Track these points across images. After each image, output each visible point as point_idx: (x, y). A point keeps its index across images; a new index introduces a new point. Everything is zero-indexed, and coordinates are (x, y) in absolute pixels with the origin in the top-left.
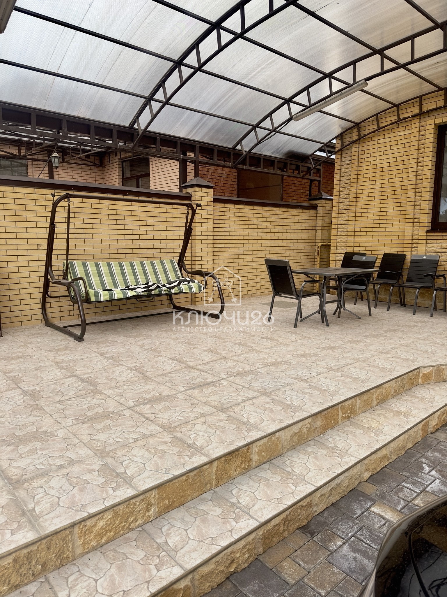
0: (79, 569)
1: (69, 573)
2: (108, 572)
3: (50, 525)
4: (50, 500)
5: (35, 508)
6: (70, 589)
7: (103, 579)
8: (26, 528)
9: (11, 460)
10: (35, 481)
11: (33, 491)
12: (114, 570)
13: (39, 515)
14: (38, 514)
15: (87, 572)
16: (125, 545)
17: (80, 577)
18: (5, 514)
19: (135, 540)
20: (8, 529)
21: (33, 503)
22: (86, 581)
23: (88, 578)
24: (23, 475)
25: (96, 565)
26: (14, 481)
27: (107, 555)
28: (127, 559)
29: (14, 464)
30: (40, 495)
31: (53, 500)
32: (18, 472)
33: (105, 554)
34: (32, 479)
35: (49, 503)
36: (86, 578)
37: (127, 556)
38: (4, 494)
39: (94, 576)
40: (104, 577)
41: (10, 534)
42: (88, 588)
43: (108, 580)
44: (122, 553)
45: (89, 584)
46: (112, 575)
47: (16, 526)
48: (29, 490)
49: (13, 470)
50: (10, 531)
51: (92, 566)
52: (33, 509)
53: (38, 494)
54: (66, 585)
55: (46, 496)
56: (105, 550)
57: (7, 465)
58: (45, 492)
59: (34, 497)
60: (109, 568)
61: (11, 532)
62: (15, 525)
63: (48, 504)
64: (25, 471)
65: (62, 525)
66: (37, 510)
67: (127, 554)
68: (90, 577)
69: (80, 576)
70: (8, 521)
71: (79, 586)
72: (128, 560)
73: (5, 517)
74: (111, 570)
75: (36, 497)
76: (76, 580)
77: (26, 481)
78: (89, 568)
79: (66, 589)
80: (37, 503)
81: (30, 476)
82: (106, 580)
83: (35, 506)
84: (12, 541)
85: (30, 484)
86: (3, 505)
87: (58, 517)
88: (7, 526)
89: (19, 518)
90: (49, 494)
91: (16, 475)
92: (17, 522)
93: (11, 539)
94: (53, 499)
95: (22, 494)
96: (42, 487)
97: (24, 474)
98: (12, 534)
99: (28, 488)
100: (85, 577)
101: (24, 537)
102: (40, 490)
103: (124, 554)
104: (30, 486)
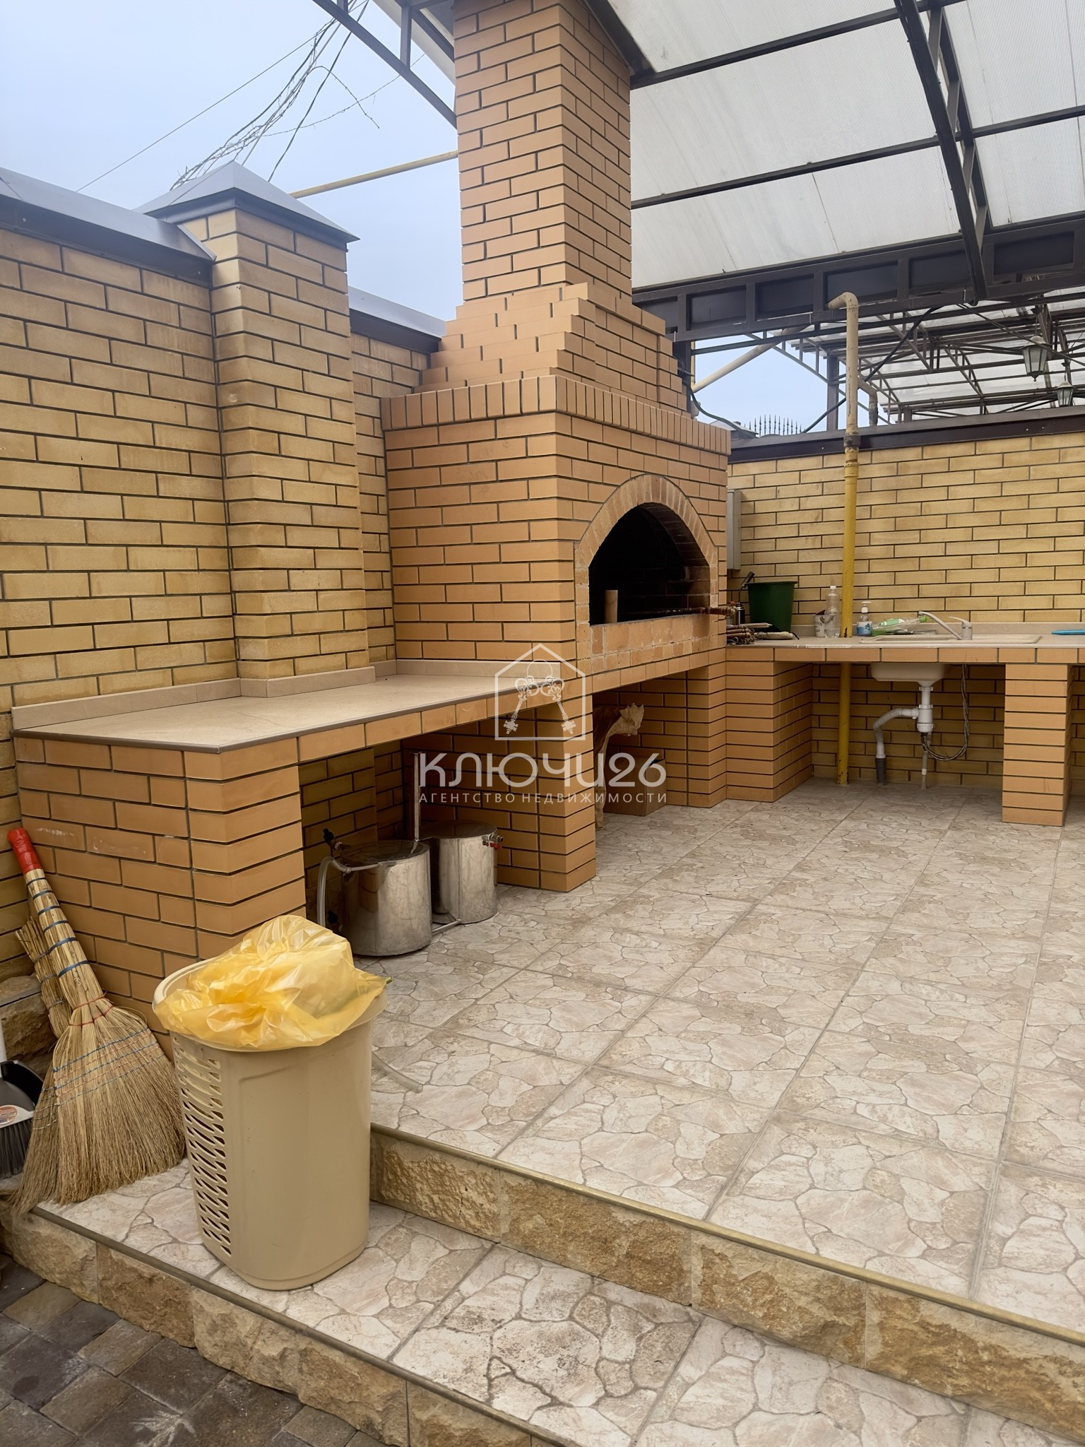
0: (758, 1361)
1: (738, 1348)
2: (791, 1416)
3: (1008, 1296)
4: (1056, 1246)
5: (1009, 1238)
6: (708, 1374)
7: (768, 1417)
8: (957, 1264)
9: (1050, 1111)
10: (1059, 1185)
11: (1037, 1202)
12: (806, 1424)
13: (1004, 1260)
14: (1003, 1254)
15: (765, 1378)
16: (888, 1405)
17: (742, 1374)
18: (943, 1210)
19: (919, 1419)
20: (925, 1242)
21: (1014, 1226)
22: (742, 1390)
23: (751, 1389)
24: (1045, 1157)
25: (791, 1384)
26: (1016, 1157)
27: (830, 1386)
28: (855, 1432)
29: (1049, 1123)
30: (1044, 1222)
31: (1060, 1251)
32: (1042, 1142)
33: (829, 1382)
34: (1058, 1176)
35: (1047, 1250)
36: (749, 1387)
37: (860, 1428)
38: (976, 1170)
39: (761, 1396)
40: (775, 1417)
41: (919, 1253)
42: (730, 1404)
43: (773, 1429)
44: (861, 1411)
45: (740, 1400)
46: (790, 1430)
47: (944, 1246)
48: (1031, 1195)
49: (1037, 1135)
50: (925, 1247)
51: (781, 1377)
52: (1003, 1238)
53: (1041, 1216)
54: (710, 1362)
55: (1053, 1233)
56: (839, 1375)
57: (1034, 1116)
58: (1061, 1222)
59: (1028, 1216)
60: (802, 1412)
61: (924, 1252)
62: (943, 1244)
63: (1043, 1252)
64: (1058, 1152)
65: (1030, 1315)
66: (1011, 1247)
67: (865, 1425)
68: (755, 1391)
69: (744, 1371)
70: (939, 1226)
71: (725, 1385)
72: (852, 1436)
73: (941, 1216)
74: (802, 1419)
75: (1032, 1220)
76: (732, 1371)
77: (1043, 1173)
78: (774, 1374)
79: (701, 1370)
80: (1022, 1232)
81: (1059, 1168)
82: (770, 1424)
83: (1013, 1234)
84: (911, 1268)
85: (1044, 1185)
86: (956, 1189)
87: (1039, 1293)
88: (928, 1233)
89: (962, 1235)
90: (1064, 1232)
91: (1032, 1148)
92: (950, 1241)
93: (913, 1262)
94: (1062, 1247)
95: (1010, 1193)
96: (1063, 1208)
97: (1050, 1155)
98: (923, 1256)
99: (1032, 1189)
100: (750, 1384)
101: (938, 1278)
102: (1055, 1213)
103: (863, 1419)
104: (1039, 1188)
